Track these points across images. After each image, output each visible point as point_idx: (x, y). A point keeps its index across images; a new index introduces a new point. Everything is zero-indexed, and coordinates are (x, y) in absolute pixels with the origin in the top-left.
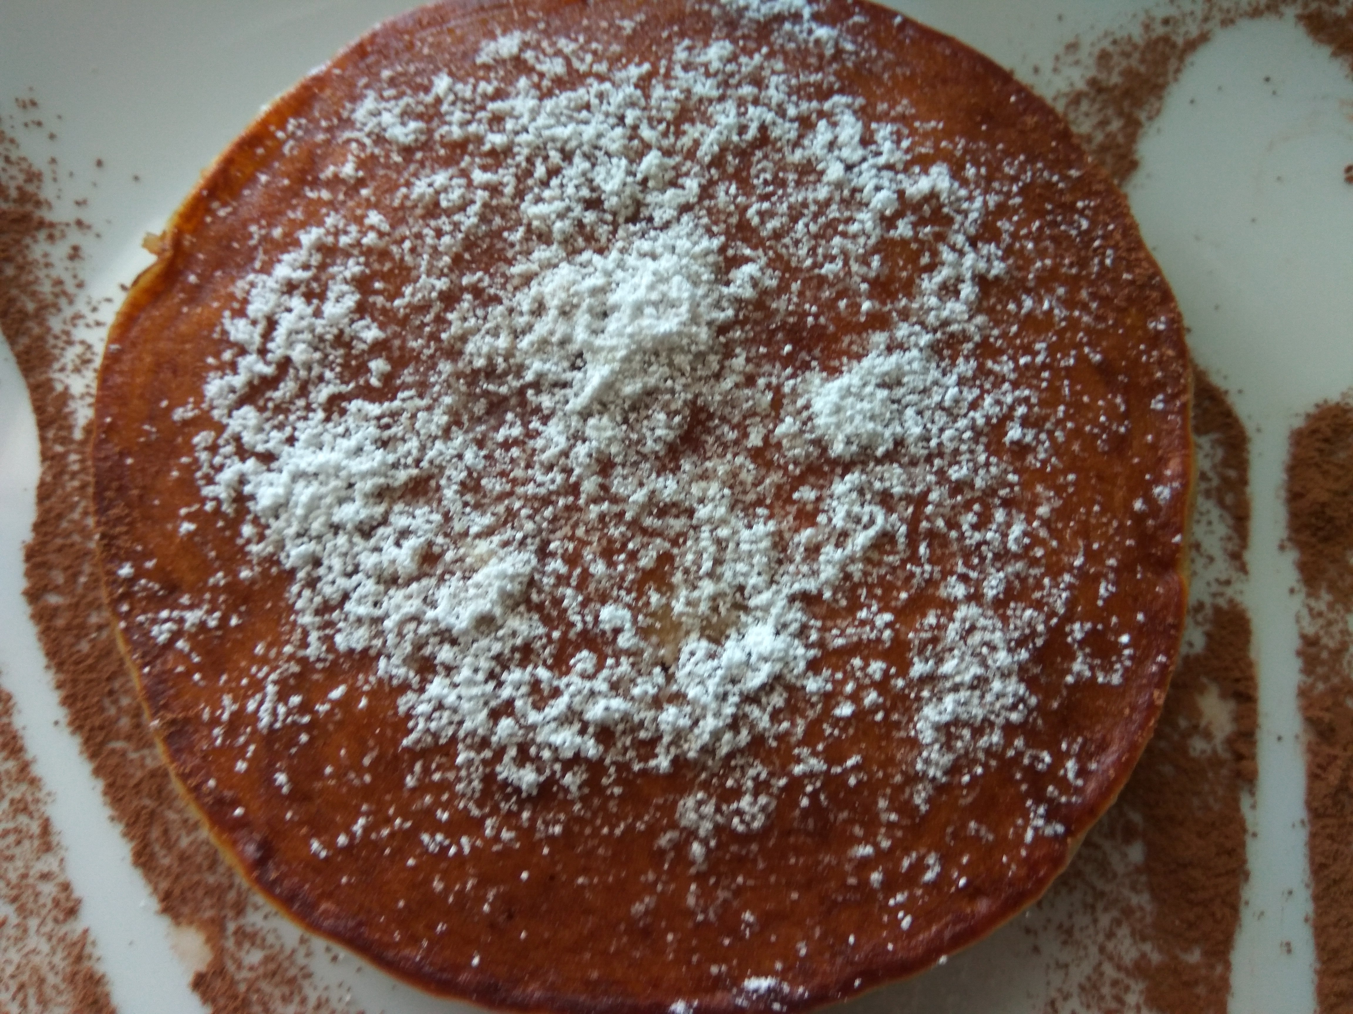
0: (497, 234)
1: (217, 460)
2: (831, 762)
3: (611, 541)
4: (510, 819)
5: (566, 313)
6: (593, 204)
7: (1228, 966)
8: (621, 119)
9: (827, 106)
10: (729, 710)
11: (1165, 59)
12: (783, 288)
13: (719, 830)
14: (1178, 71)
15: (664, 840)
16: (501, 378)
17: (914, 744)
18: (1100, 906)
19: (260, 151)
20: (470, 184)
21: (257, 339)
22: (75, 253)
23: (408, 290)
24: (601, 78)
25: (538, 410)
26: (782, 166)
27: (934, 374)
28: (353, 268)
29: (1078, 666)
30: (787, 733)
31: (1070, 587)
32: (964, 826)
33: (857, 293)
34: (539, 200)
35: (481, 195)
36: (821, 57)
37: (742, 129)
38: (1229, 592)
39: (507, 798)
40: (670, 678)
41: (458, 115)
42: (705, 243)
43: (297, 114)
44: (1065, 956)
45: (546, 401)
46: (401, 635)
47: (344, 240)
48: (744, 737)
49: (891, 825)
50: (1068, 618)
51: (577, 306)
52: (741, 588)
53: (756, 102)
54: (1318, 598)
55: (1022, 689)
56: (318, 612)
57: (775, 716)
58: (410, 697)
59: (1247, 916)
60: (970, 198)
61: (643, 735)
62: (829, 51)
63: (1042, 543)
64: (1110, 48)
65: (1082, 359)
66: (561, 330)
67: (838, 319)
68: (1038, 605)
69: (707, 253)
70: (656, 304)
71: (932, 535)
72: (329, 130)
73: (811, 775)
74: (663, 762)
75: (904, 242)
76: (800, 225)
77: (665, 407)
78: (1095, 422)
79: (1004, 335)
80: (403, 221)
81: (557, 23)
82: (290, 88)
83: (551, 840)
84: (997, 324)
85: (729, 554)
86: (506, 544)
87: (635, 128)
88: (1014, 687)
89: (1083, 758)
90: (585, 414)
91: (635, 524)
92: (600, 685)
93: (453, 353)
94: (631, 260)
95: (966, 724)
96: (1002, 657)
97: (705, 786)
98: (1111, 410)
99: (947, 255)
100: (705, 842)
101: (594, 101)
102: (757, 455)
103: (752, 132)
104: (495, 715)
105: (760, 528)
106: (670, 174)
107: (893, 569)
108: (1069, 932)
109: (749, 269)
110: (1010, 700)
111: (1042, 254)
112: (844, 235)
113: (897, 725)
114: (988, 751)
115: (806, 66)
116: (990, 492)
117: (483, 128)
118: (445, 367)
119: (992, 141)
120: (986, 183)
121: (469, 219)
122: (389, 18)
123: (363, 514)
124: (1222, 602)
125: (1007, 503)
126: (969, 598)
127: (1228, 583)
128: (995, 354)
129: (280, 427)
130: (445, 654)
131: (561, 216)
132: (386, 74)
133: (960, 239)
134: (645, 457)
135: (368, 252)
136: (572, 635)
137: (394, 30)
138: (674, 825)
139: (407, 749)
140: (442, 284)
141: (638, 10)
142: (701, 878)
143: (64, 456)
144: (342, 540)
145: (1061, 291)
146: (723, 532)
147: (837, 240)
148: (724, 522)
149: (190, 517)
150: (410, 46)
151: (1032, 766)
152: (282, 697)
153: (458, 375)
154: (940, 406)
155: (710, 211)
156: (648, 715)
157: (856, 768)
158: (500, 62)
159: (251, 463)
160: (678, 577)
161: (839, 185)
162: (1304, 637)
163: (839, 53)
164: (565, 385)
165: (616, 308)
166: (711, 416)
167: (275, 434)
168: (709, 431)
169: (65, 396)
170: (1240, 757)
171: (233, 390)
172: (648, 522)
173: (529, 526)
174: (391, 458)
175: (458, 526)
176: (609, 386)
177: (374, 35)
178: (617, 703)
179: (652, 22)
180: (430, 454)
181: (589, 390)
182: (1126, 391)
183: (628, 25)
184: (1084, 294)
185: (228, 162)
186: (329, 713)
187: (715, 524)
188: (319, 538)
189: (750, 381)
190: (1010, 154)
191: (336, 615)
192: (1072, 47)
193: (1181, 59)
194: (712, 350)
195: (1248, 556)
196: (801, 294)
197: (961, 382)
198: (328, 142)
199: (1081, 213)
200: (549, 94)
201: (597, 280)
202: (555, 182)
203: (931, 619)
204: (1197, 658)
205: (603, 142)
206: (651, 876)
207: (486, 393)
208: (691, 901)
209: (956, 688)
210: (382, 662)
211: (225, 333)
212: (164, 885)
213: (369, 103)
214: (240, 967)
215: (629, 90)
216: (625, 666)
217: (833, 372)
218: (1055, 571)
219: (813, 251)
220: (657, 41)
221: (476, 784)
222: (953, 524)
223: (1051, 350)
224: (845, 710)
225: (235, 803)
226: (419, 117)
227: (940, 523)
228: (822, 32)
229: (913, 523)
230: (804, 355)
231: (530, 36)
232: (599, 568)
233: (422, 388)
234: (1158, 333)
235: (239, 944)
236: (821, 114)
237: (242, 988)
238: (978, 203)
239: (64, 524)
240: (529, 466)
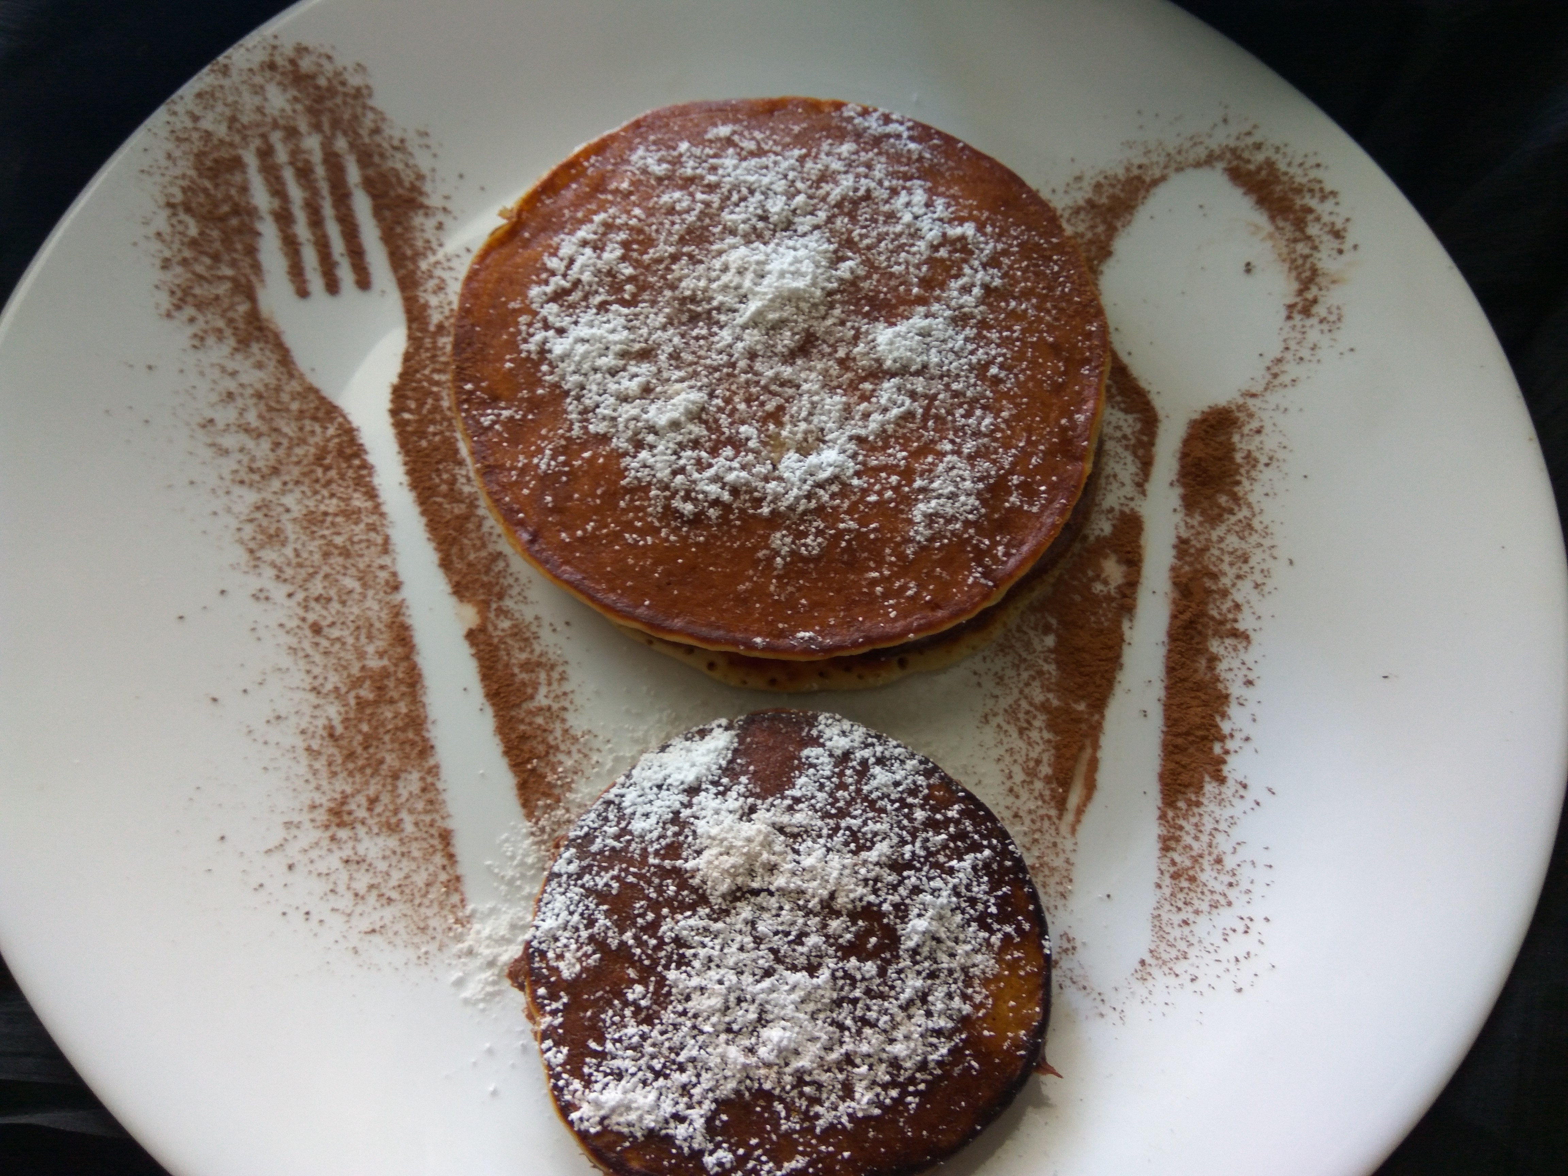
0: (706, 228)
1: (532, 330)
2: (861, 525)
3: (751, 395)
4: (676, 530)
5: (740, 272)
6: (764, 218)
7: (1103, 717)
8: (785, 176)
9: (908, 184)
10: (806, 487)
11: (1137, 190)
12: (868, 276)
13: (792, 553)
14: (1145, 198)
15: (761, 554)
16: (698, 303)
17: (910, 522)
18: (1023, 666)
19: (573, 171)
20: (694, 200)
21: (563, 268)
22: (440, 226)
23: (651, 251)
24: (776, 154)
25: (717, 322)
26: (876, 212)
27: (950, 332)
28: (623, 236)
29: (1014, 498)
30: (838, 506)
31: (1014, 456)
32: (934, 571)
33: (912, 284)
34: (732, 212)
35: (699, 206)
36: (909, 159)
37: (856, 190)
38: (1132, 504)
39: (675, 519)
40: (775, 468)
41: (691, 163)
42: (825, 246)
43: (597, 154)
44: (997, 691)
45: (723, 318)
46: (627, 427)
47: (618, 221)
48: (813, 504)
49: (892, 564)
50: (1011, 472)
51: (746, 269)
52: (822, 430)
53: (866, 176)
54: (1192, 517)
55: (977, 503)
56: (580, 413)
57: (833, 496)
58: (628, 459)
59: (1119, 691)
60: (987, 243)
61: (756, 494)
62: (915, 157)
63: (1002, 431)
64: (1102, 181)
65: (1041, 339)
66: (737, 280)
67: (898, 297)
68: (994, 462)
69: (826, 251)
70: (793, 273)
71: (937, 418)
72: (615, 164)
73: (849, 531)
74: (765, 510)
75: (942, 260)
76: (883, 244)
77: (791, 329)
78: (1044, 374)
79: (996, 319)
80: (653, 215)
81: (754, 123)
82: (595, 139)
83: (697, 544)
84: (992, 312)
85: (817, 411)
86: (691, 387)
87: (793, 182)
88: (973, 501)
89: (1008, 546)
90: (744, 327)
91: (766, 389)
92: (735, 464)
93: (673, 287)
94: (781, 250)
95: (942, 517)
96: (968, 484)
97: (788, 528)
98: (1055, 369)
99: (967, 270)
100: (784, 558)
101: (771, 165)
102: (841, 362)
103: (861, 192)
104: (675, 473)
105: (837, 398)
106: (810, 208)
107: (912, 431)
108: (1001, 678)
109: (850, 263)
110: (969, 507)
111: (1026, 280)
112: (908, 252)
113: (902, 512)
114: (953, 533)
115: (899, 162)
116: (974, 401)
117: (704, 172)
118: (668, 293)
119: (1006, 216)
120: (998, 238)
121: (691, 218)
122: (655, 109)
123: (613, 362)
124: (1127, 510)
125: (984, 408)
126: (953, 452)
127: (1132, 499)
128: (990, 328)
129: (570, 315)
130: (651, 438)
131: (744, 222)
132: (652, 138)
133: (976, 263)
134: (776, 355)
135: (631, 229)
136: (723, 438)
137: (657, 116)
138: (767, 547)
139: (623, 487)
140: (672, 250)
141: (804, 121)
142: (779, 578)
143: (421, 339)
144: (599, 376)
145: (1034, 301)
146: (816, 398)
147: (903, 254)
148: (817, 393)
149: (510, 361)
150: (667, 125)
151: (977, 546)
152: (553, 457)
153: (675, 299)
154: (952, 350)
155: (831, 231)
156: (760, 484)
157: (875, 530)
158: (719, 139)
159: (551, 333)
160: (786, 418)
161: (909, 226)
162: (1179, 537)
163: (921, 159)
164: (735, 311)
165: (769, 273)
166: (817, 339)
167: (568, 319)
168: (815, 347)
169: (426, 306)
170: (1124, 596)
171: (545, 294)
172: (773, 387)
173: (705, 380)
174: (632, 337)
175: (665, 375)
176: (760, 313)
177: (646, 117)
178: (744, 474)
179: (812, 128)
180: (654, 337)
181: (748, 314)
182: (1067, 361)
183: (796, 129)
184: (1049, 305)
185: (555, 175)
186: (581, 466)
187: (811, 393)
188: (585, 375)
189: (843, 323)
190: (1017, 225)
191: (590, 415)
192: (1078, 179)
193: (1148, 191)
194: (822, 303)
195: (1147, 486)
196: (878, 281)
197: (967, 339)
198: (613, 171)
199: (1056, 263)
200: (745, 159)
201: (761, 257)
202: (742, 204)
203: (930, 459)
204: (1105, 538)
205: (774, 187)
206: (751, 572)
207: (690, 310)
208: (772, 588)
209: (939, 497)
210: (615, 440)
211: (544, 264)
212: (456, 578)
213: (641, 152)
214: (496, 628)
215: (792, 161)
216: (751, 457)
217: (892, 324)
218: (1007, 447)
219: (888, 259)
220: (813, 139)
221: (660, 509)
222: (950, 413)
223: (1023, 331)
224: (873, 498)
225: (518, 512)
226: (669, 162)
227: (943, 411)
228: (912, 146)
229: (927, 409)
230: (876, 314)
231: (737, 128)
232: (742, 406)
233: (653, 303)
234: (1091, 332)
235: (497, 616)
236: (904, 188)
237: (496, 640)
238: (991, 245)
239: (418, 376)
240: (709, 350)
